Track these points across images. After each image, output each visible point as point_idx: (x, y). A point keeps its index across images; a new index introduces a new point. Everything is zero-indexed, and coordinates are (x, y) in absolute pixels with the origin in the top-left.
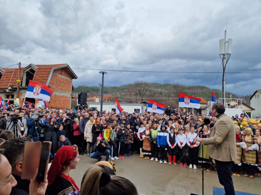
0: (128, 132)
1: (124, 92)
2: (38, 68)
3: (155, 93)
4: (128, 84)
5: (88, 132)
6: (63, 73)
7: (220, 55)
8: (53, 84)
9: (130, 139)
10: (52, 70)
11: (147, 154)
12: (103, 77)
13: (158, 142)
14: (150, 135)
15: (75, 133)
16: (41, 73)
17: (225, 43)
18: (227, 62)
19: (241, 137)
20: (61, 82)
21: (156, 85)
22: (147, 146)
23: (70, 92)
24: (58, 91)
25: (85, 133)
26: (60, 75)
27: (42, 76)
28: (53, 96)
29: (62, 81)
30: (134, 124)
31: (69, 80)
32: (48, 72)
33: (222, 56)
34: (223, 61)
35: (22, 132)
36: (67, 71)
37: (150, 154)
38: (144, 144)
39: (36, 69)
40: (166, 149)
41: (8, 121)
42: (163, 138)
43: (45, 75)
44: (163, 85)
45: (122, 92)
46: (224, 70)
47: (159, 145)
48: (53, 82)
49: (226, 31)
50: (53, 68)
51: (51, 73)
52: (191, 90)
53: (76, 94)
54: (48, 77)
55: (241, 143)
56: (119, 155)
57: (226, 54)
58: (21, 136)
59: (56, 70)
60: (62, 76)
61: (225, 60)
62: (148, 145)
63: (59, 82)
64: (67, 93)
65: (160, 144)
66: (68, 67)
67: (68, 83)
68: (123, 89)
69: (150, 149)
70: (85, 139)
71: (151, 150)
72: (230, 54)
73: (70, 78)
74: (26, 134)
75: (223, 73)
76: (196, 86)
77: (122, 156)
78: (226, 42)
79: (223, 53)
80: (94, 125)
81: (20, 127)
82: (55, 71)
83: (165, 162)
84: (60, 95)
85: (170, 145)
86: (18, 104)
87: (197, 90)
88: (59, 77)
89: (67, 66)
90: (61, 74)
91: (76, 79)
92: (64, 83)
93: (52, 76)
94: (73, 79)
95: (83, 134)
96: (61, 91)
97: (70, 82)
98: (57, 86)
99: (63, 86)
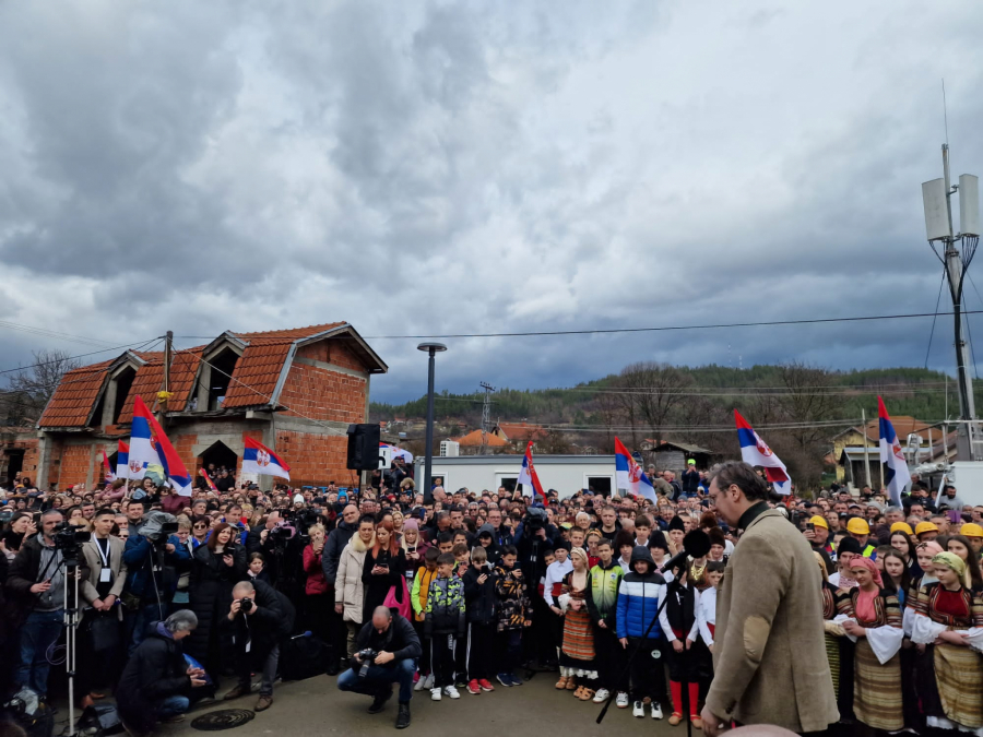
0: (508, 581)
1: (588, 409)
2: (248, 344)
3: (707, 408)
4: (605, 376)
5: (351, 583)
6: (333, 357)
7: (931, 241)
8: (297, 396)
9: (517, 611)
10: (294, 346)
11: (580, 673)
12: (432, 361)
13: (620, 620)
14: (587, 593)
15: (312, 586)
16: (258, 361)
17: (948, 195)
18: (965, 269)
19: (972, 604)
20: (329, 389)
21: (716, 377)
22: (578, 638)
24: (316, 421)
25: (338, 585)
26: (325, 364)
27: (260, 372)
28: (300, 441)
29: (331, 384)
30: (536, 543)
31: (358, 379)
32: (279, 357)
33: (940, 246)
34: (946, 264)
35: (104, 589)
36: (347, 347)
37: (594, 675)
38: (565, 631)
39: (243, 348)
40: (656, 654)
41: (47, 548)
42: (640, 605)
43: (270, 368)
44: (746, 372)
45: (583, 408)
46: (957, 301)
47: (623, 635)
48: (299, 390)
49: (945, 148)
50: (296, 341)
51: (290, 359)
52: (869, 389)
53: (415, 423)
54: (277, 372)
55: (972, 632)
56: (471, 679)
57: (959, 237)
58: (99, 604)
59: (308, 346)
60: (331, 368)
61: (954, 260)
62: (584, 635)
63: (321, 387)
65: (626, 631)
66: (351, 332)
67: (355, 389)
68: (585, 398)
69: (591, 652)
70: (338, 608)
71: (595, 658)
72: (973, 236)
73: (361, 370)
74: (118, 594)
75: (953, 316)
76: (887, 371)
77: (483, 680)
78: (952, 190)
79: (947, 233)
80: (369, 552)
81: (97, 567)
82: (304, 350)
83: (657, 713)
84: (325, 436)
85: (671, 636)
86: (157, 476)
87: (893, 388)
88: (321, 370)
89: (346, 330)
90: (328, 360)
91: (383, 372)
92: (340, 391)
93: (292, 370)
94: (372, 376)
95: (331, 590)
96: (327, 422)
97: (362, 384)
98: (314, 404)
99: (336, 402)
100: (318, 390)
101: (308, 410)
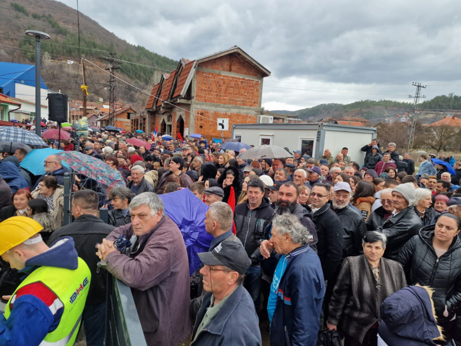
6: (234, 68)
8: (209, 91)
10: (195, 63)
16: (185, 72)
20: (232, 87)
23: (255, 106)
24: (222, 105)
26: (229, 72)
28: (211, 115)
29: (232, 84)
31: (253, 81)
32: (190, 69)
43: (186, 75)
48: (209, 88)
51: (193, 70)
60: (232, 75)
63: (225, 86)
64: (248, 109)
66: (240, 52)
67: (250, 86)
73: (256, 76)
88: (224, 76)
89: (236, 50)
90: (230, 70)
91: (268, 75)
92: (240, 88)
93: (203, 76)
96: (230, 106)
97: (257, 84)
98: (220, 96)
99: (236, 94)
100: (223, 88)
101: (216, 99)
